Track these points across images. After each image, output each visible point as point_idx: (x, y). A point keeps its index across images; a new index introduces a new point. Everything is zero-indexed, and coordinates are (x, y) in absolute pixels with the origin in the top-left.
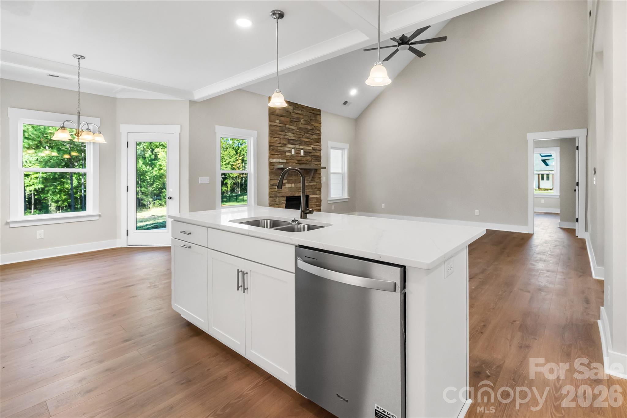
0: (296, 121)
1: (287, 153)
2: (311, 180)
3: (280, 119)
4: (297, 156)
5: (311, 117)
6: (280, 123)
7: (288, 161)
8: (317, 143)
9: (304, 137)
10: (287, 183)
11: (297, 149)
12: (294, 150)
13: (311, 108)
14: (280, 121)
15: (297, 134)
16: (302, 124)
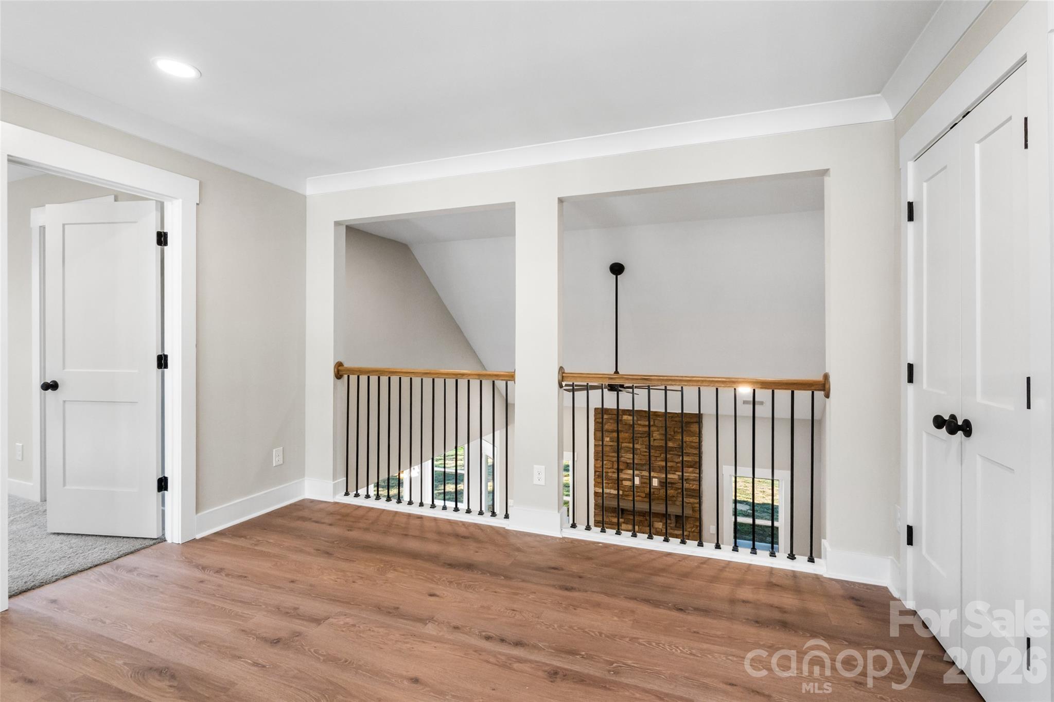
0: (641, 437)
1: (623, 482)
2: (676, 526)
3: (611, 436)
4: (643, 487)
5: (675, 428)
6: (611, 441)
7: (625, 493)
8: (691, 469)
9: (659, 459)
10: (624, 523)
11: (644, 477)
12: (638, 478)
13: (676, 413)
14: (611, 438)
15: (642, 455)
16: (654, 440)
